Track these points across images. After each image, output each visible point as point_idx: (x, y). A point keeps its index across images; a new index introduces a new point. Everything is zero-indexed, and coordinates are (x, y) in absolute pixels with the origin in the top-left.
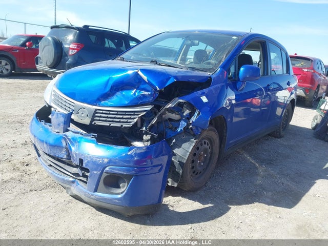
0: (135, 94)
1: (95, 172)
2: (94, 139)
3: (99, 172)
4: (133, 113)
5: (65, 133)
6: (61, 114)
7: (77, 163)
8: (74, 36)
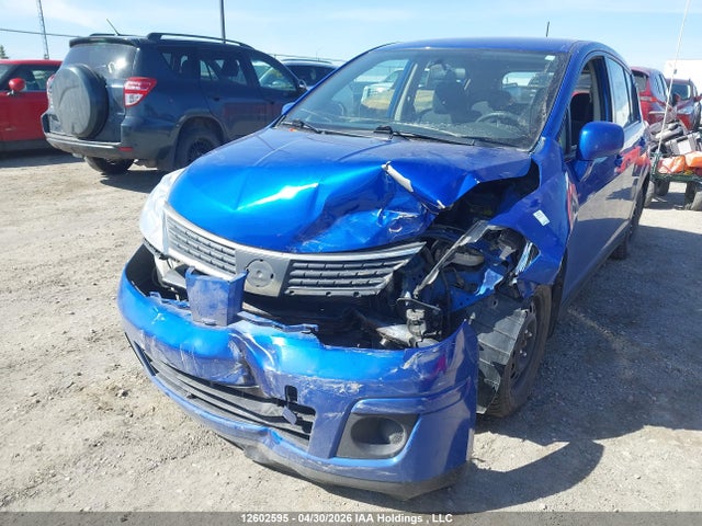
0: (380, 219)
1: (331, 415)
2: (312, 336)
3: (341, 415)
4: (380, 264)
5: (230, 326)
6: (215, 283)
7: (281, 395)
8: (130, 59)
